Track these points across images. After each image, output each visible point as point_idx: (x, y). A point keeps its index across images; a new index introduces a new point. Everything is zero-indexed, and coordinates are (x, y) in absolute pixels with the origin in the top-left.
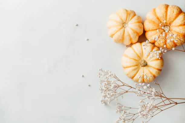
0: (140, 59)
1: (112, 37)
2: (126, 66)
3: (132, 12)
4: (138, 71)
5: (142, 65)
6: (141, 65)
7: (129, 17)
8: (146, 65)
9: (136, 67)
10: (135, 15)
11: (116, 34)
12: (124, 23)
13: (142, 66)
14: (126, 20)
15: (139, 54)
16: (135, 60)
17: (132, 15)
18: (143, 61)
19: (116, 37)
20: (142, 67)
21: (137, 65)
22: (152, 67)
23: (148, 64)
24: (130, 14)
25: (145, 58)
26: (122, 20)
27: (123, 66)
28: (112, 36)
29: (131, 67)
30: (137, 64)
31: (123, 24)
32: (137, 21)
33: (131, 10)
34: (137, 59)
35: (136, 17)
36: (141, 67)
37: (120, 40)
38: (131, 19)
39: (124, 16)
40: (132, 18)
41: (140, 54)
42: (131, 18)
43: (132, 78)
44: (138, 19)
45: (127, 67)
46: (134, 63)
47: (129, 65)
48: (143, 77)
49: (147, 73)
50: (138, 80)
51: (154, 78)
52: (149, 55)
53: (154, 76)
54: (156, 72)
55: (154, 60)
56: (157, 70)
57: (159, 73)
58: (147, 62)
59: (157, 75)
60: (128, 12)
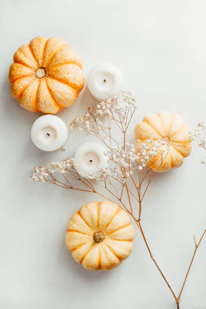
0: (107, 233)
1: (144, 121)
2: (101, 208)
3: (188, 150)
4: (89, 225)
5: (97, 234)
6: (98, 232)
7: (180, 146)
8: (97, 240)
9: (96, 224)
10: (184, 156)
11: (150, 126)
12: (169, 138)
13: (95, 234)
14: (176, 142)
15: (115, 233)
16: (108, 225)
17: (184, 151)
18: (103, 237)
20: (93, 233)
21: (98, 225)
22: (91, 249)
23: (97, 244)
24: (184, 146)
25: (107, 241)
26: (173, 135)
27: (103, 202)
28: (146, 120)
29: (99, 215)
30: (100, 226)
32: (174, 159)
33: (191, 148)
34: (109, 228)
35: (181, 157)
36: (95, 231)
37: (141, 135)
38: (176, 149)
39: (181, 136)
40: (179, 151)
41: (115, 236)
42: (179, 149)
43: (79, 213)
44: (178, 161)
45: (99, 208)
46: (103, 222)
47: (103, 213)
48: (77, 231)
49: (82, 238)
50: (74, 222)
51: (71, 248)
52: (110, 248)
53: (74, 249)
54: (80, 255)
55: (100, 255)
56: (82, 256)
57: (78, 258)
58: (100, 244)
59: (74, 254)
60: (188, 144)
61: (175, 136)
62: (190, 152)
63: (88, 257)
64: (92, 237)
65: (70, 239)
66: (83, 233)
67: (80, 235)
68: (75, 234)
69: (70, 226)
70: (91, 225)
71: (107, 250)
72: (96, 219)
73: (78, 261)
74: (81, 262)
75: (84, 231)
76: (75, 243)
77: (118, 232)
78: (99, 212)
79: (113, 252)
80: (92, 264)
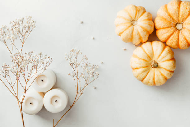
0: (150, 60)
2: (136, 68)
3: (142, 8)
4: (148, 73)
5: (152, 66)
6: (151, 66)
7: (138, 15)
8: (156, 66)
9: (146, 68)
10: (145, 12)
11: (124, 32)
13: (152, 68)
14: (136, 16)
15: (149, 55)
16: (145, 61)
17: (142, 11)
18: (154, 62)
19: (124, 35)
20: (153, 68)
21: (147, 66)
22: (163, 68)
23: (159, 65)
24: (139, 11)
25: (155, 58)
26: (131, 17)
27: (132, 67)
28: (120, 35)
29: (140, 68)
30: (147, 65)
31: (132, 22)
32: (147, 18)
33: (140, 7)
34: (147, 59)
35: (145, 14)
36: (151, 68)
37: (129, 39)
38: (140, 17)
39: (133, 13)
41: (151, 54)
42: (140, 14)
43: (142, 80)
44: (148, 16)
45: (136, 69)
46: (143, 64)
47: (138, 66)
48: (154, 79)
49: (157, 75)
50: (149, 82)
51: (165, 80)
52: (160, 56)
53: (166, 78)
54: (168, 74)
55: (165, 61)
56: (168, 72)
57: (170, 75)
58: (158, 63)
59: (168, 77)
60: (138, 9)
61: (132, 16)
62: (143, 7)
63: (169, 68)
64: (155, 69)
65: (160, 82)
66: (154, 75)
67: (156, 76)
68: (155, 80)
69: (151, 84)
70: (148, 71)
71: (161, 57)
72: (143, 69)
73: (172, 74)
74: (172, 72)
75: (153, 75)
76: (161, 78)
77: (148, 53)
78: (138, 68)
79: (161, 53)
80: (172, 65)
